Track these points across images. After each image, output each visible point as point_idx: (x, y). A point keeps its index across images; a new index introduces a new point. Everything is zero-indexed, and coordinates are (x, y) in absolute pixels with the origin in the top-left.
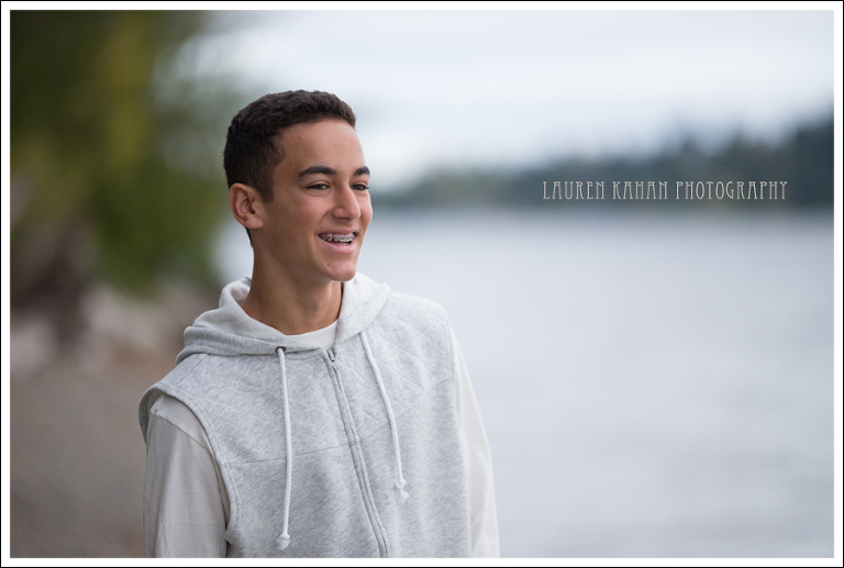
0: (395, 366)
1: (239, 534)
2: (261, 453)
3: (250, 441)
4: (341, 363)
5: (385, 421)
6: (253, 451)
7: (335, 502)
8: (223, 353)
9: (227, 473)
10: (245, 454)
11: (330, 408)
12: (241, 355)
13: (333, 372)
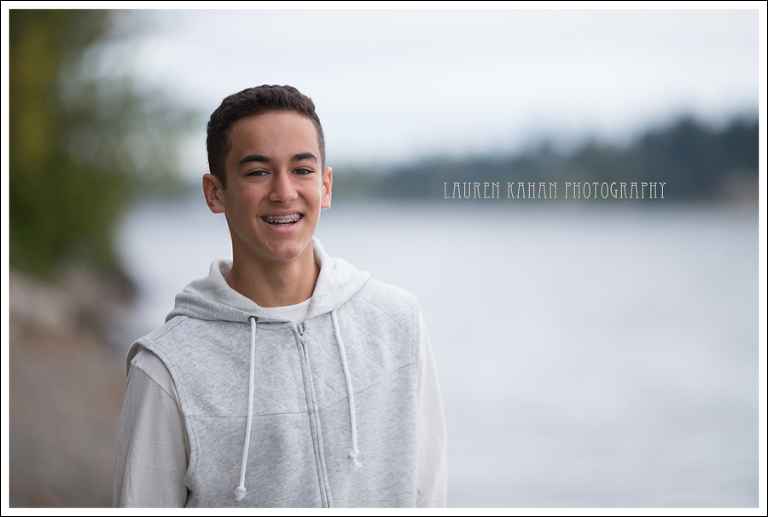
0: (360, 347)
1: (196, 481)
2: (224, 410)
3: (215, 398)
4: (309, 338)
5: (344, 394)
6: (217, 407)
7: (288, 463)
8: (202, 316)
9: (190, 424)
10: (210, 409)
11: (294, 376)
12: (218, 321)
13: (301, 345)
